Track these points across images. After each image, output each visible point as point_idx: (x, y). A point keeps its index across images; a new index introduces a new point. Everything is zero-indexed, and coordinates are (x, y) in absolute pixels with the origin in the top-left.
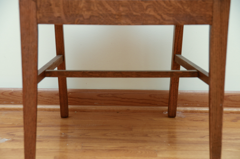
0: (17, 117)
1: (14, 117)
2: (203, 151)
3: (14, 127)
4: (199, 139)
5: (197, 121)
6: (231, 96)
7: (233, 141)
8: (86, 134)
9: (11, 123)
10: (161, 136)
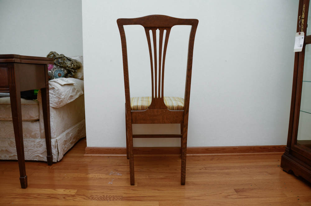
3: (116, 166)
4: (200, 171)
5: (196, 161)
6: (209, 149)
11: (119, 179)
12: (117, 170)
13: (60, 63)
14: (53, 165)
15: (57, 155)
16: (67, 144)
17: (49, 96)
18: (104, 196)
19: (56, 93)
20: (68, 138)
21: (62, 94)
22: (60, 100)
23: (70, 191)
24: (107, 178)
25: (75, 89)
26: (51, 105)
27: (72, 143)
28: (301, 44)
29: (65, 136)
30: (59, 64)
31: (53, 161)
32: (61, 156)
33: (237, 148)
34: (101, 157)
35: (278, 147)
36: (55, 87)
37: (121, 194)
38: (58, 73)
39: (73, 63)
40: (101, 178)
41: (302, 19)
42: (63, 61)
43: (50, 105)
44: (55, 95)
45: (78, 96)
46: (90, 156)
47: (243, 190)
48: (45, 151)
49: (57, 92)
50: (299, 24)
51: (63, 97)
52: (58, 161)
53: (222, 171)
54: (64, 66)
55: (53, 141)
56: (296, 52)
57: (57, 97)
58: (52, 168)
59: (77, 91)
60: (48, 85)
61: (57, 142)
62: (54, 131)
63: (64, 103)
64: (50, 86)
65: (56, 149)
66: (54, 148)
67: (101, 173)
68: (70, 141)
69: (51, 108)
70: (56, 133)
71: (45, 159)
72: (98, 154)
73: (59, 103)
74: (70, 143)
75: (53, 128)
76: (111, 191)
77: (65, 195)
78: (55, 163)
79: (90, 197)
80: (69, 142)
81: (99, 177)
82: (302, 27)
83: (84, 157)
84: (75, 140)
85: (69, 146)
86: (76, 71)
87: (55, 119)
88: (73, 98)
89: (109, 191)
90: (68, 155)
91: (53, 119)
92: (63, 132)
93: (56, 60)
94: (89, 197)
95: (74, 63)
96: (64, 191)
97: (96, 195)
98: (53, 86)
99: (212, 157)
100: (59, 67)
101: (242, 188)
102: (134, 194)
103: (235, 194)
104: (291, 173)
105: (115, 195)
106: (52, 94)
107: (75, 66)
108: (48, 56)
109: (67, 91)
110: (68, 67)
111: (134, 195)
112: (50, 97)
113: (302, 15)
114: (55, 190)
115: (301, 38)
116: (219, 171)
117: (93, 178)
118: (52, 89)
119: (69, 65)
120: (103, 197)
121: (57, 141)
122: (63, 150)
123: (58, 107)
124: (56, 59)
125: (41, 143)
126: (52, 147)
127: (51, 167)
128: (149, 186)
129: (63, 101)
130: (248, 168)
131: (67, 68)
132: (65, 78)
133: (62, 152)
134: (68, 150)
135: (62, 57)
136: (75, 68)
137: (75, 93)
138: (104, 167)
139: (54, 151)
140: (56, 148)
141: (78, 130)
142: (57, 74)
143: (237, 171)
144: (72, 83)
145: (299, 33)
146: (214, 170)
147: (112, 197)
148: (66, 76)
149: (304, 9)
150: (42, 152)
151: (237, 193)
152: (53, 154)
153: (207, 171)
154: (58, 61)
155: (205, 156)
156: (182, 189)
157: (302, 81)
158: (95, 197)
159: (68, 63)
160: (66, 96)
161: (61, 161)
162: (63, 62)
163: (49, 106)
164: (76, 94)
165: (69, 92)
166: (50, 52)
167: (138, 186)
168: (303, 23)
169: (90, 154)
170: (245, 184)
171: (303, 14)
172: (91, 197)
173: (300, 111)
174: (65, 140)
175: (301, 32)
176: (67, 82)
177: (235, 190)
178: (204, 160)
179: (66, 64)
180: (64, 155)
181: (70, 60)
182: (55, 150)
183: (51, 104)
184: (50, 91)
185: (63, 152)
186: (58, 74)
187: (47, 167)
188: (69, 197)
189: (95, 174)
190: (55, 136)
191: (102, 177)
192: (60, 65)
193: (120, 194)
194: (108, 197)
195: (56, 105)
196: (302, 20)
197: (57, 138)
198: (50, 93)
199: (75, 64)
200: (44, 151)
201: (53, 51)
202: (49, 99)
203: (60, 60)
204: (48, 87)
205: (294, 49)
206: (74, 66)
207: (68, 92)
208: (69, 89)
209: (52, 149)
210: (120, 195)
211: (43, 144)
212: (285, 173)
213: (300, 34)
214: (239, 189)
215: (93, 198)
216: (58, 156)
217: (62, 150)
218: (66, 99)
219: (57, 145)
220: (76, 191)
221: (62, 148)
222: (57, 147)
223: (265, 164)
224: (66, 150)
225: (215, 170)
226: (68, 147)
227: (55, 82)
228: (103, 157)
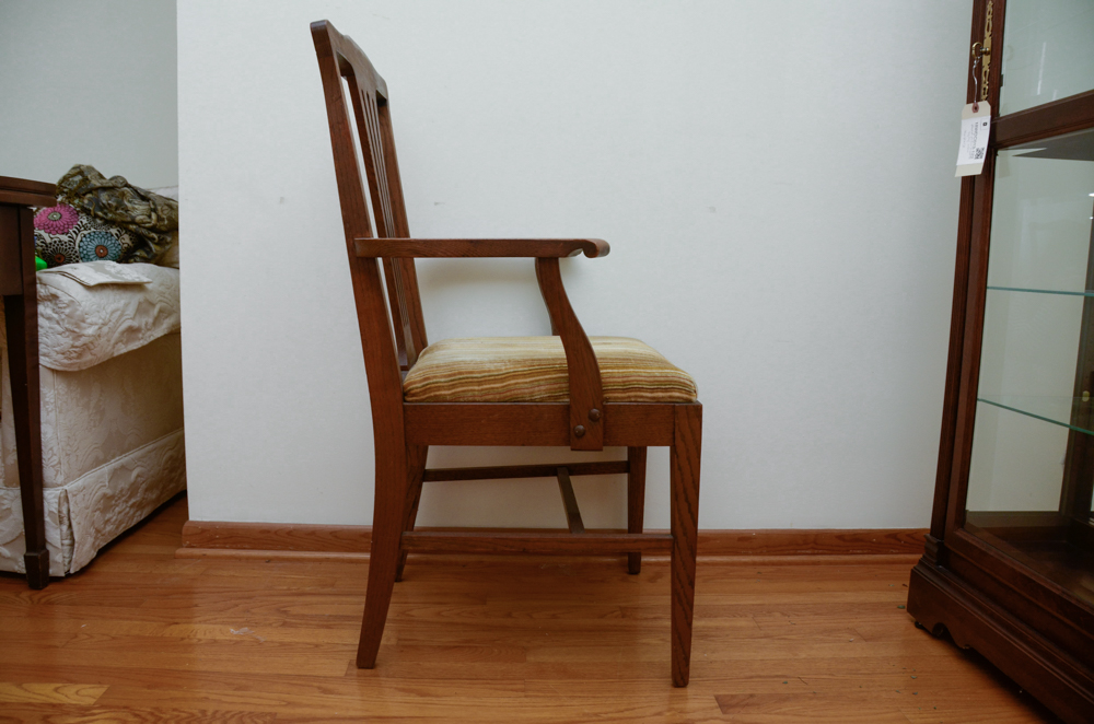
0: (296, 575)
1: (292, 575)
2: (603, 646)
4: (598, 621)
7: (650, 623)
9: (286, 588)
10: (535, 615)
11: (282, 644)
12: (285, 611)
13: (103, 208)
14: (51, 587)
15: (67, 548)
16: (117, 509)
17: (36, 326)
18: (204, 712)
19: (63, 316)
20: (123, 484)
21: (88, 321)
22: (77, 344)
23: (77, 693)
24: (237, 642)
25: (152, 305)
26: (43, 360)
27: (139, 506)
28: (980, 148)
29: (107, 477)
30: (101, 210)
31: (51, 571)
32: (85, 554)
33: (755, 538)
34: (239, 559)
35: (908, 535)
36: (59, 293)
37: (275, 706)
38: (96, 242)
39: (155, 210)
40: (215, 641)
41: (982, 53)
42: (118, 202)
43: (41, 362)
44: (58, 323)
45: (166, 332)
46: (199, 557)
47: (748, 702)
48: (21, 534)
49: (67, 311)
50: (975, 71)
51: (90, 331)
52: (72, 571)
54: (119, 219)
55: (51, 498)
56: (965, 179)
57: (67, 330)
58: (39, 600)
59: (161, 311)
60: (35, 284)
61: (68, 502)
62: (55, 457)
63: (99, 356)
64: (41, 290)
65: (65, 528)
66: (55, 522)
67: (223, 623)
68: (130, 498)
69: (42, 371)
70: (64, 468)
71: (20, 567)
72: (231, 548)
73: (74, 355)
74: (132, 506)
75: (51, 449)
76: (239, 693)
77: (53, 706)
78: (57, 579)
79: (149, 717)
80: (126, 502)
81: (209, 636)
82: (984, 82)
83: (176, 557)
84: (154, 496)
85: (122, 516)
86: (169, 239)
87: (60, 412)
88: (140, 335)
89: (231, 692)
90: (119, 549)
91: (52, 415)
92: (98, 463)
93: (89, 196)
94: (143, 714)
95: (159, 208)
96: (56, 690)
97: (174, 710)
98: (53, 291)
100: (99, 221)
101: (749, 692)
102: (323, 706)
103: (716, 715)
104: (940, 633)
105: (248, 709)
106: (49, 319)
107: (163, 220)
108: (65, 179)
109: (109, 310)
110: (133, 222)
111: (319, 712)
112: (39, 329)
113: (982, 39)
114: (19, 685)
115: (980, 126)
117: (186, 641)
118: (50, 300)
119: (141, 217)
120: (200, 715)
121: (67, 497)
122: (98, 531)
123: (76, 369)
124: (90, 192)
125: (5, 502)
126: (47, 519)
127: (38, 595)
129: (92, 347)
130: (784, 614)
131: (133, 227)
132: (115, 263)
133: (90, 540)
134: (121, 530)
135: (118, 187)
136: (163, 228)
137: (151, 320)
138: (240, 598)
139: (54, 535)
140: (61, 523)
141: (171, 458)
142: (92, 247)
143: (742, 623)
144: (137, 280)
145: (971, 105)
146: (655, 618)
147: (233, 716)
148: (125, 257)
149: (989, 17)
150: (8, 540)
151: (724, 713)
152: (49, 547)
153: (629, 623)
154: (97, 201)
156: (512, 690)
157: (986, 287)
158: (168, 716)
159: (139, 211)
160: (105, 329)
161: (84, 571)
162: (114, 204)
163: (38, 364)
164: (154, 324)
165: (119, 313)
166: (74, 168)
167: (346, 675)
168: (986, 68)
169: (201, 547)
170: (760, 677)
171: (987, 34)
172: (152, 714)
173: (976, 399)
174: (105, 495)
175: (979, 103)
176: (113, 276)
177: (717, 698)
179: (127, 211)
180: (103, 552)
181: (144, 197)
182: (58, 531)
183: (44, 355)
184: (41, 308)
185: (96, 538)
186: (97, 247)
187: (25, 594)
188: (68, 714)
189: (197, 626)
190: (60, 479)
191: (219, 637)
192: (106, 214)
193: (270, 706)
194: (218, 715)
195: (66, 361)
196: (984, 56)
197: (66, 487)
198: (42, 315)
199: (166, 212)
200: (17, 534)
201: (85, 162)
202: (37, 339)
203: (104, 198)
204: (35, 292)
205: (955, 167)
206: (159, 219)
207: (113, 312)
208: (123, 302)
209: (47, 527)
210: (268, 710)
211: (13, 509)
212: (920, 636)
213: (976, 109)
214: (733, 696)
215: (161, 718)
216: (72, 553)
217: (92, 531)
218: (103, 340)
219: (69, 511)
220: (98, 691)
221: (93, 523)
222: (66, 521)
223: (850, 597)
224: (111, 531)
225: (660, 618)
226: (121, 522)
227: (63, 274)
228: (248, 559)
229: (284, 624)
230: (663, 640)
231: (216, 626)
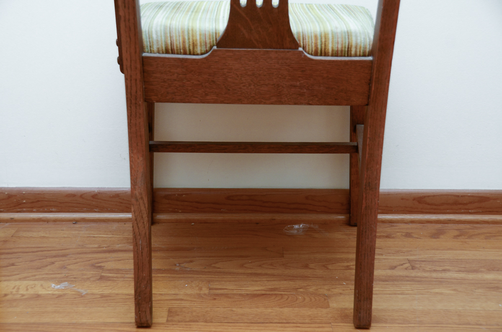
0: (104, 234)
1: (100, 234)
2: (399, 294)
6: (428, 196)
7: (440, 275)
8: (213, 265)
9: (96, 246)
10: (330, 267)
11: (103, 296)
12: (100, 267)
24: (60, 296)
34: (47, 221)
40: (38, 296)
46: (5, 221)
53: (471, 276)
67: (42, 279)
72: (38, 211)
81: (31, 292)
99: (439, 226)
116: (462, 275)
117: (9, 297)
128: (206, 322)
138: (55, 256)
146: (444, 270)
153: (419, 274)
155: (412, 222)
167: (167, 321)
169: (8, 211)
178: (408, 235)
189: (18, 283)
191: (42, 292)
225: (449, 270)
228: (55, 221)
229: (102, 278)
230: (455, 290)
231: (36, 282)
